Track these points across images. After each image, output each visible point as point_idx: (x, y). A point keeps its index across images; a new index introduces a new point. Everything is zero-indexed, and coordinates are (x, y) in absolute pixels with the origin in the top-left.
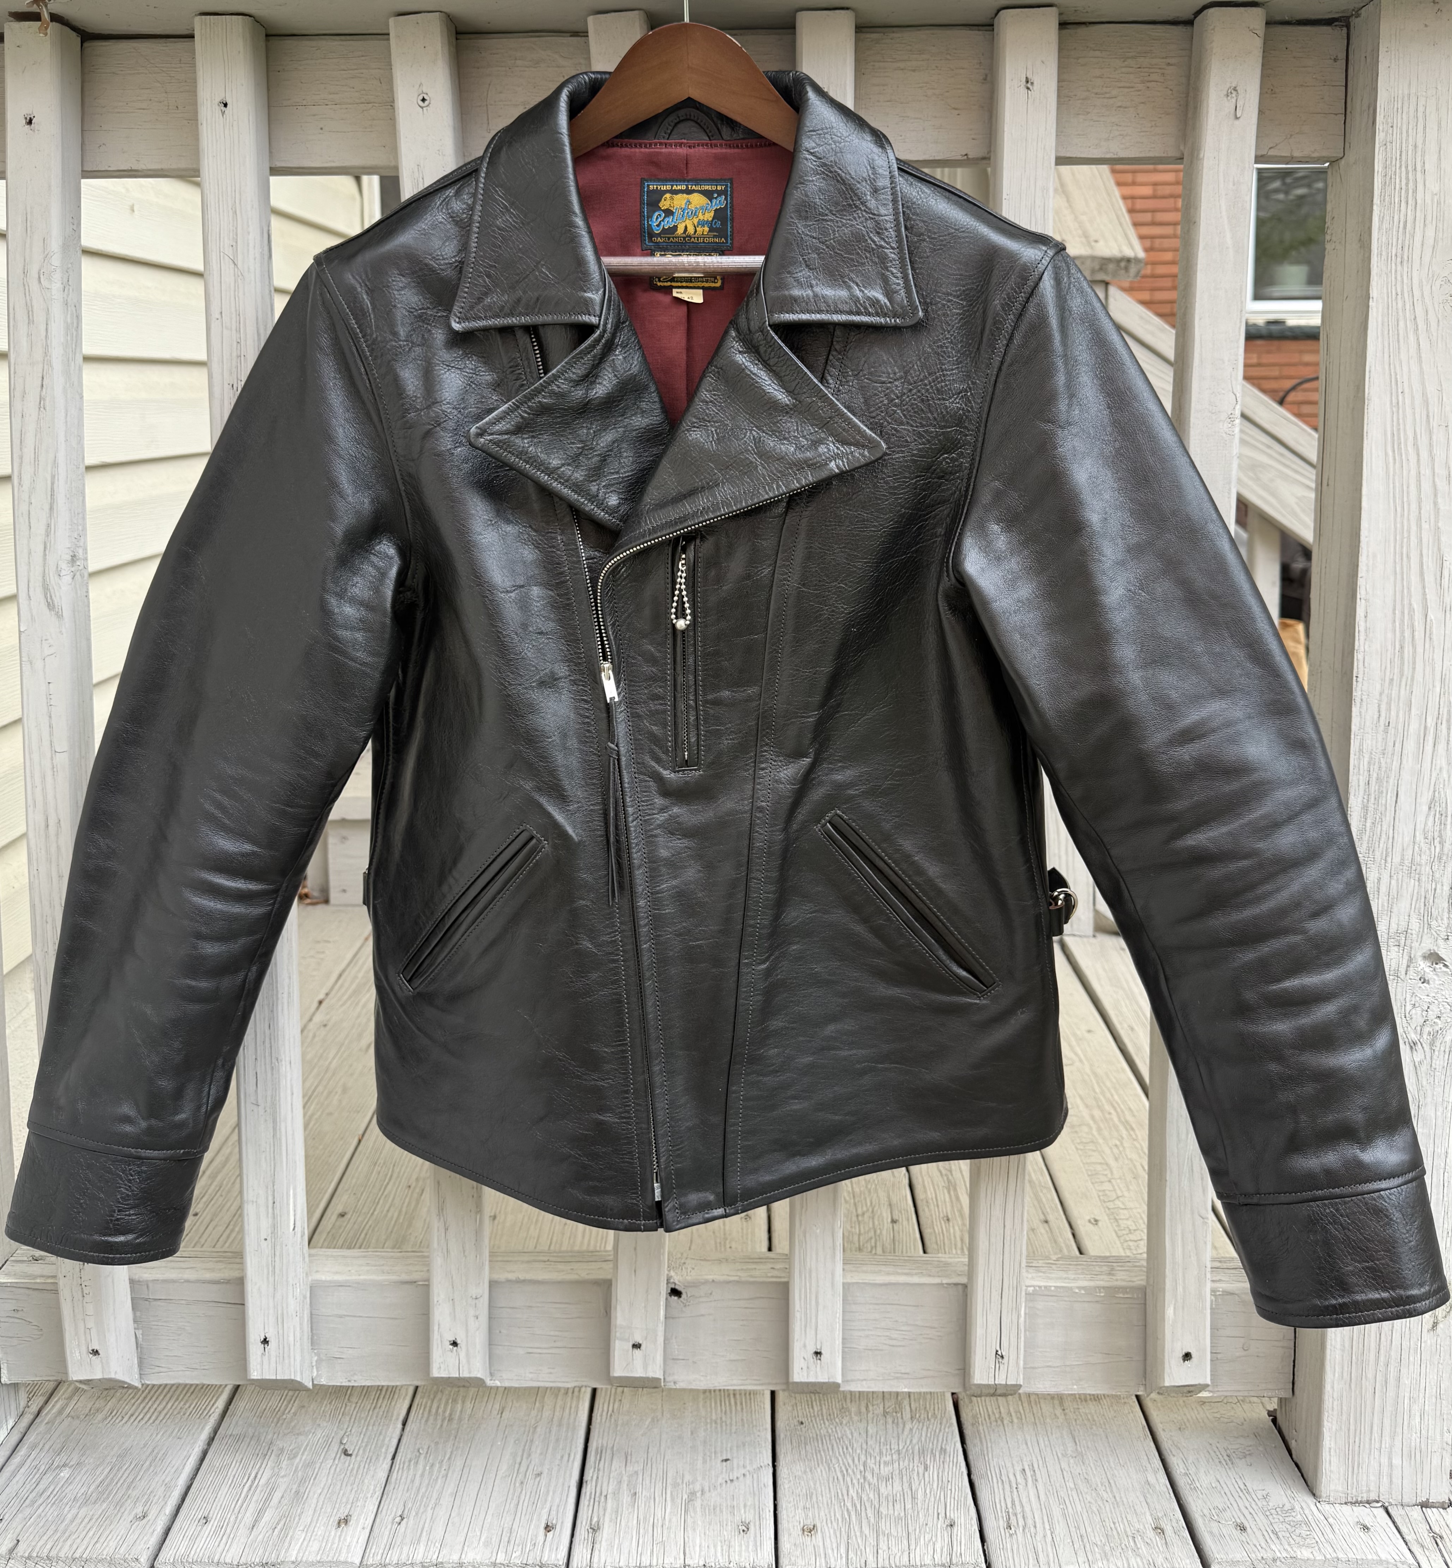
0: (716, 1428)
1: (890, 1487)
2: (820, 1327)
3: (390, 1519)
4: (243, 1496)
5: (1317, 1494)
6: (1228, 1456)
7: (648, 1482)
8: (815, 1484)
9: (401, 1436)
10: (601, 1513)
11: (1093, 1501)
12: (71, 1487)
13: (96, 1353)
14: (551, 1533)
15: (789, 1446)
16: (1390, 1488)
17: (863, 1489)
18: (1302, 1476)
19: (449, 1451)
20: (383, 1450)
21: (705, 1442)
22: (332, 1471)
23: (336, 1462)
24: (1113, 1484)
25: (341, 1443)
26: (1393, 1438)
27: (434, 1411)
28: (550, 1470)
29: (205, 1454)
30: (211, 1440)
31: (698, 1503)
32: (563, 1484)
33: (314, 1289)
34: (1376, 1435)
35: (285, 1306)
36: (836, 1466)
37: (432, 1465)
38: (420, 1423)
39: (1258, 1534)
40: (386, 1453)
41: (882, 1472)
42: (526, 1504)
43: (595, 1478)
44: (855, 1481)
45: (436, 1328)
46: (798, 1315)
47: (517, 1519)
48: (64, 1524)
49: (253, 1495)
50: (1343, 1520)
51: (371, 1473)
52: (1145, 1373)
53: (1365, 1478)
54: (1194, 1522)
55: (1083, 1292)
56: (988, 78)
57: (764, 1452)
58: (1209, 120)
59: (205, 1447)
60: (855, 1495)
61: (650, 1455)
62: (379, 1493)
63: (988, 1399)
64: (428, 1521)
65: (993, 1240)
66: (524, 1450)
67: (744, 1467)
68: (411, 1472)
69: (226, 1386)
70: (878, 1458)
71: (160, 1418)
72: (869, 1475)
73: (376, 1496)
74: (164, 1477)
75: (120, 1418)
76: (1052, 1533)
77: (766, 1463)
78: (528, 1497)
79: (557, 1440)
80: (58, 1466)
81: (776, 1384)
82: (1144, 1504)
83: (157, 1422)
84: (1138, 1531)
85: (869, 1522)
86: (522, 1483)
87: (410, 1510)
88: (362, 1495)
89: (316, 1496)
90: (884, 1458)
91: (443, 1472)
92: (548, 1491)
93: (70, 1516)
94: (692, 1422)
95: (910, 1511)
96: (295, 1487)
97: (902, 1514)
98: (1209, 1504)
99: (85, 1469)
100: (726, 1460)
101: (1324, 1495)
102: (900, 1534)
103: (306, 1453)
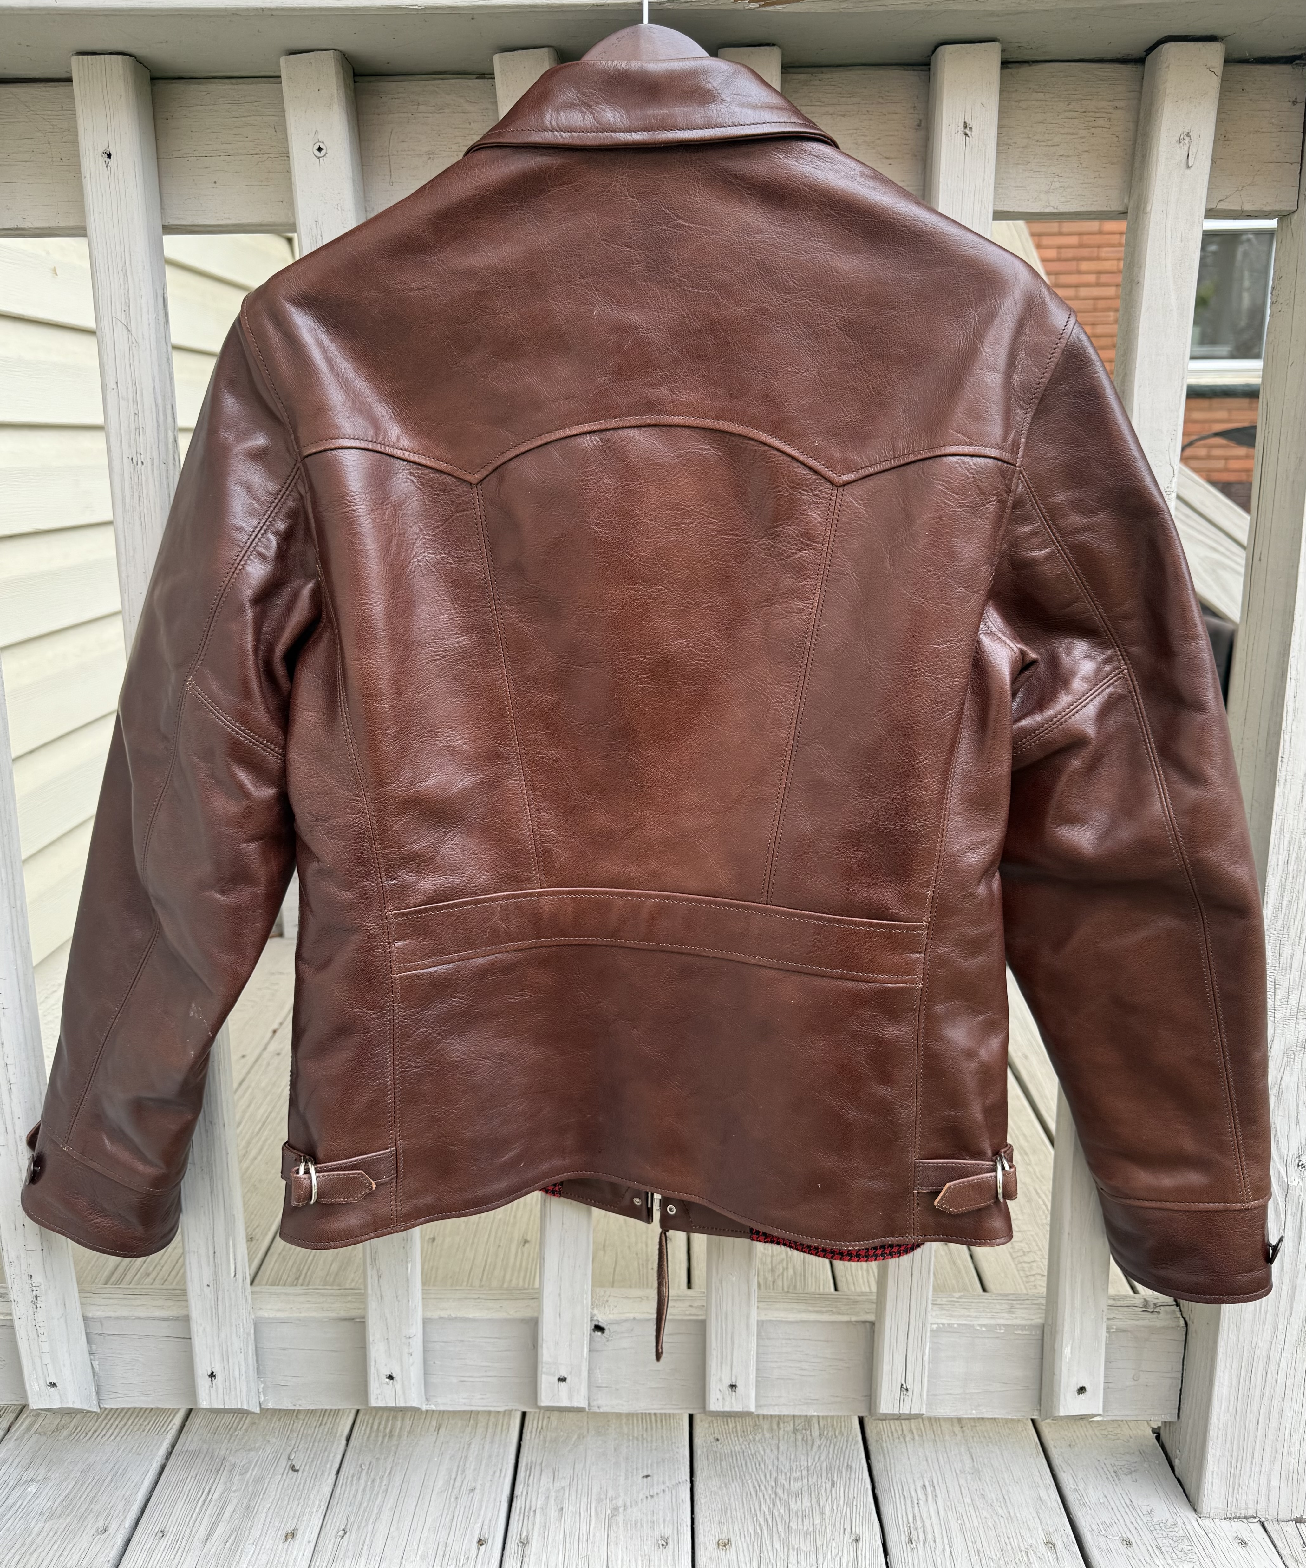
0: (638, 1445)
1: (799, 1503)
2: (734, 1363)
3: (334, 1531)
4: (197, 1510)
5: (1199, 1510)
6: (1115, 1472)
7: (574, 1498)
8: (729, 1500)
9: (345, 1451)
10: (530, 1527)
11: (988, 1516)
12: (37, 1502)
13: (53, 1385)
14: (484, 1546)
15: (706, 1462)
16: (1267, 1506)
17: (774, 1504)
18: (1184, 1492)
19: (389, 1466)
20: (328, 1466)
21: (627, 1459)
22: (280, 1486)
23: (284, 1477)
24: (1007, 1500)
25: (289, 1459)
26: (1273, 1463)
27: (375, 1427)
28: (483, 1485)
29: (163, 1468)
30: (169, 1454)
31: (620, 1518)
32: (495, 1500)
33: (257, 1325)
34: (1257, 1460)
35: (229, 1344)
36: (749, 1482)
37: (373, 1481)
38: (363, 1439)
39: (1143, 1548)
40: (330, 1468)
41: (792, 1487)
42: (460, 1519)
43: (524, 1493)
44: (767, 1497)
45: (373, 1363)
46: (714, 1353)
47: (452, 1533)
48: (31, 1538)
49: (207, 1509)
50: (1223, 1535)
51: (316, 1488)
52: (1040, 1400)
53: (1244, 1497)
54: (1083, 1537)
55: (984, 1329)
56: (923, 124)
57: (683, 1469)
58: (1159, 170)
59: (163, 1462)
60: (766, 1511)
61: (576, 1470)
62: (324, 1508)
63: (892, 1422)
64: (369, 1535)
65: (901, 1287)
66: (458, 1466)
67: (664, 1483)
68: (354, 1488)
69: (179, 1409)
70: (788, 1474)
71: (121, 1435)
72: (780, 1491)
73: (321, 1511)
74: (123, 1492)
75: (84, 1434)
76: (950, 1548)
77: (684, 1479)
78: (462, 1512)
79: (490, 1456)
80: (26, 1481)
81: (694, 1408)
82: (1037, 1520)
83: (118, 1438)
84: (1031, 1546)
85: (780, 1536)
86: (457, 1498)
87: (352, 1525)
88: (308, 1510)
89: (265, 1510)
90: (794, 1475)
91: (383, 1487)
92: (481, 1507)
93: (36, 1530)
94: (615, 1440)
95: (818, 1527)
96: (245, 1501)
97: (811, 1529)
98: (1097, 1519)
99: (51, 1484)
100: (647, 1476)
101: (1205, 1511)
102: (808, 1549)
103: (256, 1469)
